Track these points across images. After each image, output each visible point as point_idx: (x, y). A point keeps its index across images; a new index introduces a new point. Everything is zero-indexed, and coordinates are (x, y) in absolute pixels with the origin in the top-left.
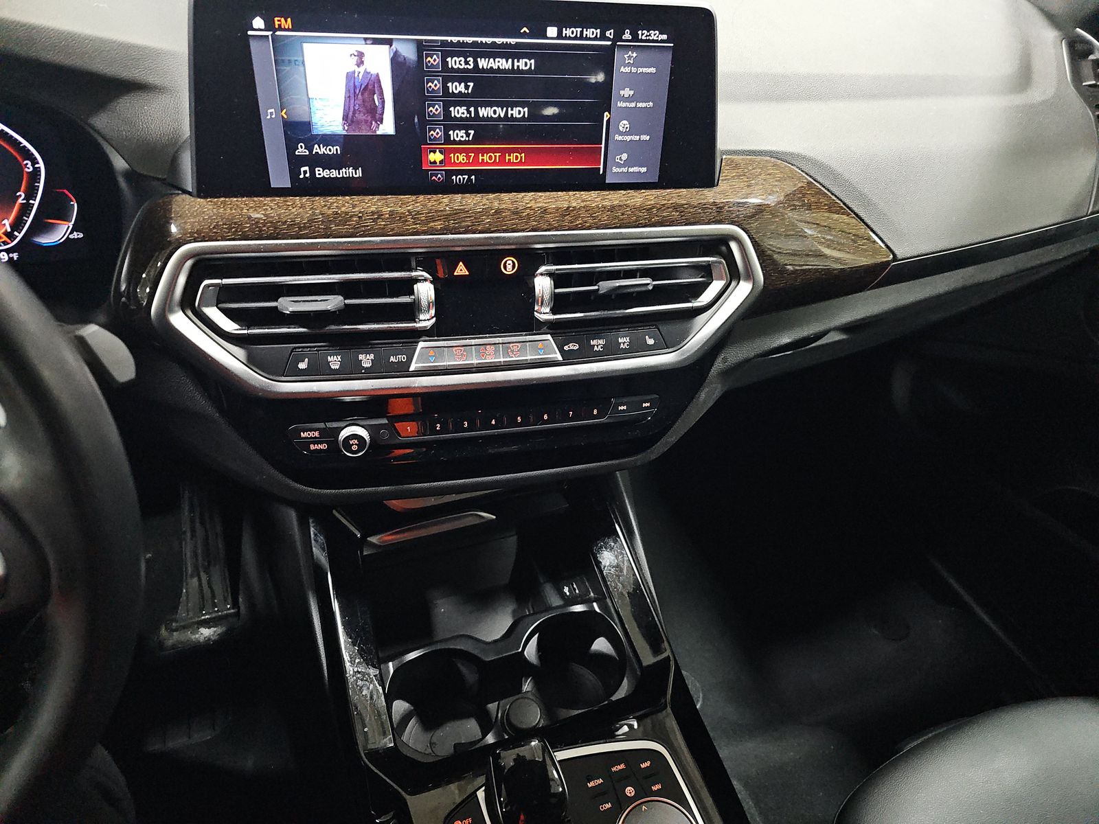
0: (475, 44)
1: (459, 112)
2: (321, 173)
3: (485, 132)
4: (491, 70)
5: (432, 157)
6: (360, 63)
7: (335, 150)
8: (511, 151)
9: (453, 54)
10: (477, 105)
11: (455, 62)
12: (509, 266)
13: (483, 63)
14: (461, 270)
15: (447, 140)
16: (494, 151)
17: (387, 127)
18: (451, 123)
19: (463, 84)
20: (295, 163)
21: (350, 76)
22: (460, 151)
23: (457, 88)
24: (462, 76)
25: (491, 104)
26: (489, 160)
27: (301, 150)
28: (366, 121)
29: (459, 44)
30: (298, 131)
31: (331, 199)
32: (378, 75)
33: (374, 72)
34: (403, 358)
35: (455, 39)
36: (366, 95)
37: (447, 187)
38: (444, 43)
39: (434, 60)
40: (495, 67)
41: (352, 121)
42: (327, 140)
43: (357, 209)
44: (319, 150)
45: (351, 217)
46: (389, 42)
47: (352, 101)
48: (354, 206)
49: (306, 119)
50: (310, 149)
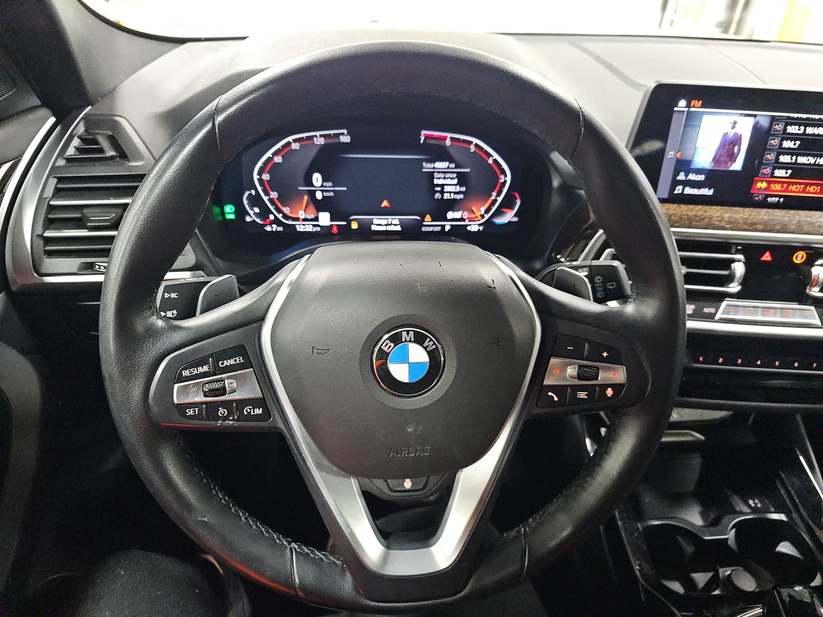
0: (808, 119)
1: (785, 159)
2: (689, 191)
3: (798, 172)
4: (814, 135)
5: (759, 185)
6: (733, 127)
7: (701, 178)
8: (811, 185)
9: (791, 124)
10: (797, 155)
11: (792, 129)
12: (799, 258)
13: (810, 130)
14: (767, 257)
15: (772, 176)
16: (800, 184)
17: (737, 165)
18: (778, 165)
19: (793, 142)
20: (675, 183)
21: (726, 135)
22: (778, 182)
23: (787, 144)
24: (793, 137)
25: (807, 155)
26: (795, 190)
27: (681, 177)
28: (725, 162)
29: (798, 118)
30: (683, 165)
31: (691, 207)
32: (741, 135)
33: (739, 133)
34: (712, 310)
35: (796, 115)
36: (731, 146)
37: (764, 205)
38: (789, 118)
39: (779, 127)
40: (816, 133)
41: (717, 161)
42: (698, 171)
43: (707, 214)
44: (692, 177)
45: (705, 218)
46: (755, 116)
47: (721, 150)
48: (706, 212)
49: (689, 158)
50: (687, 175)
